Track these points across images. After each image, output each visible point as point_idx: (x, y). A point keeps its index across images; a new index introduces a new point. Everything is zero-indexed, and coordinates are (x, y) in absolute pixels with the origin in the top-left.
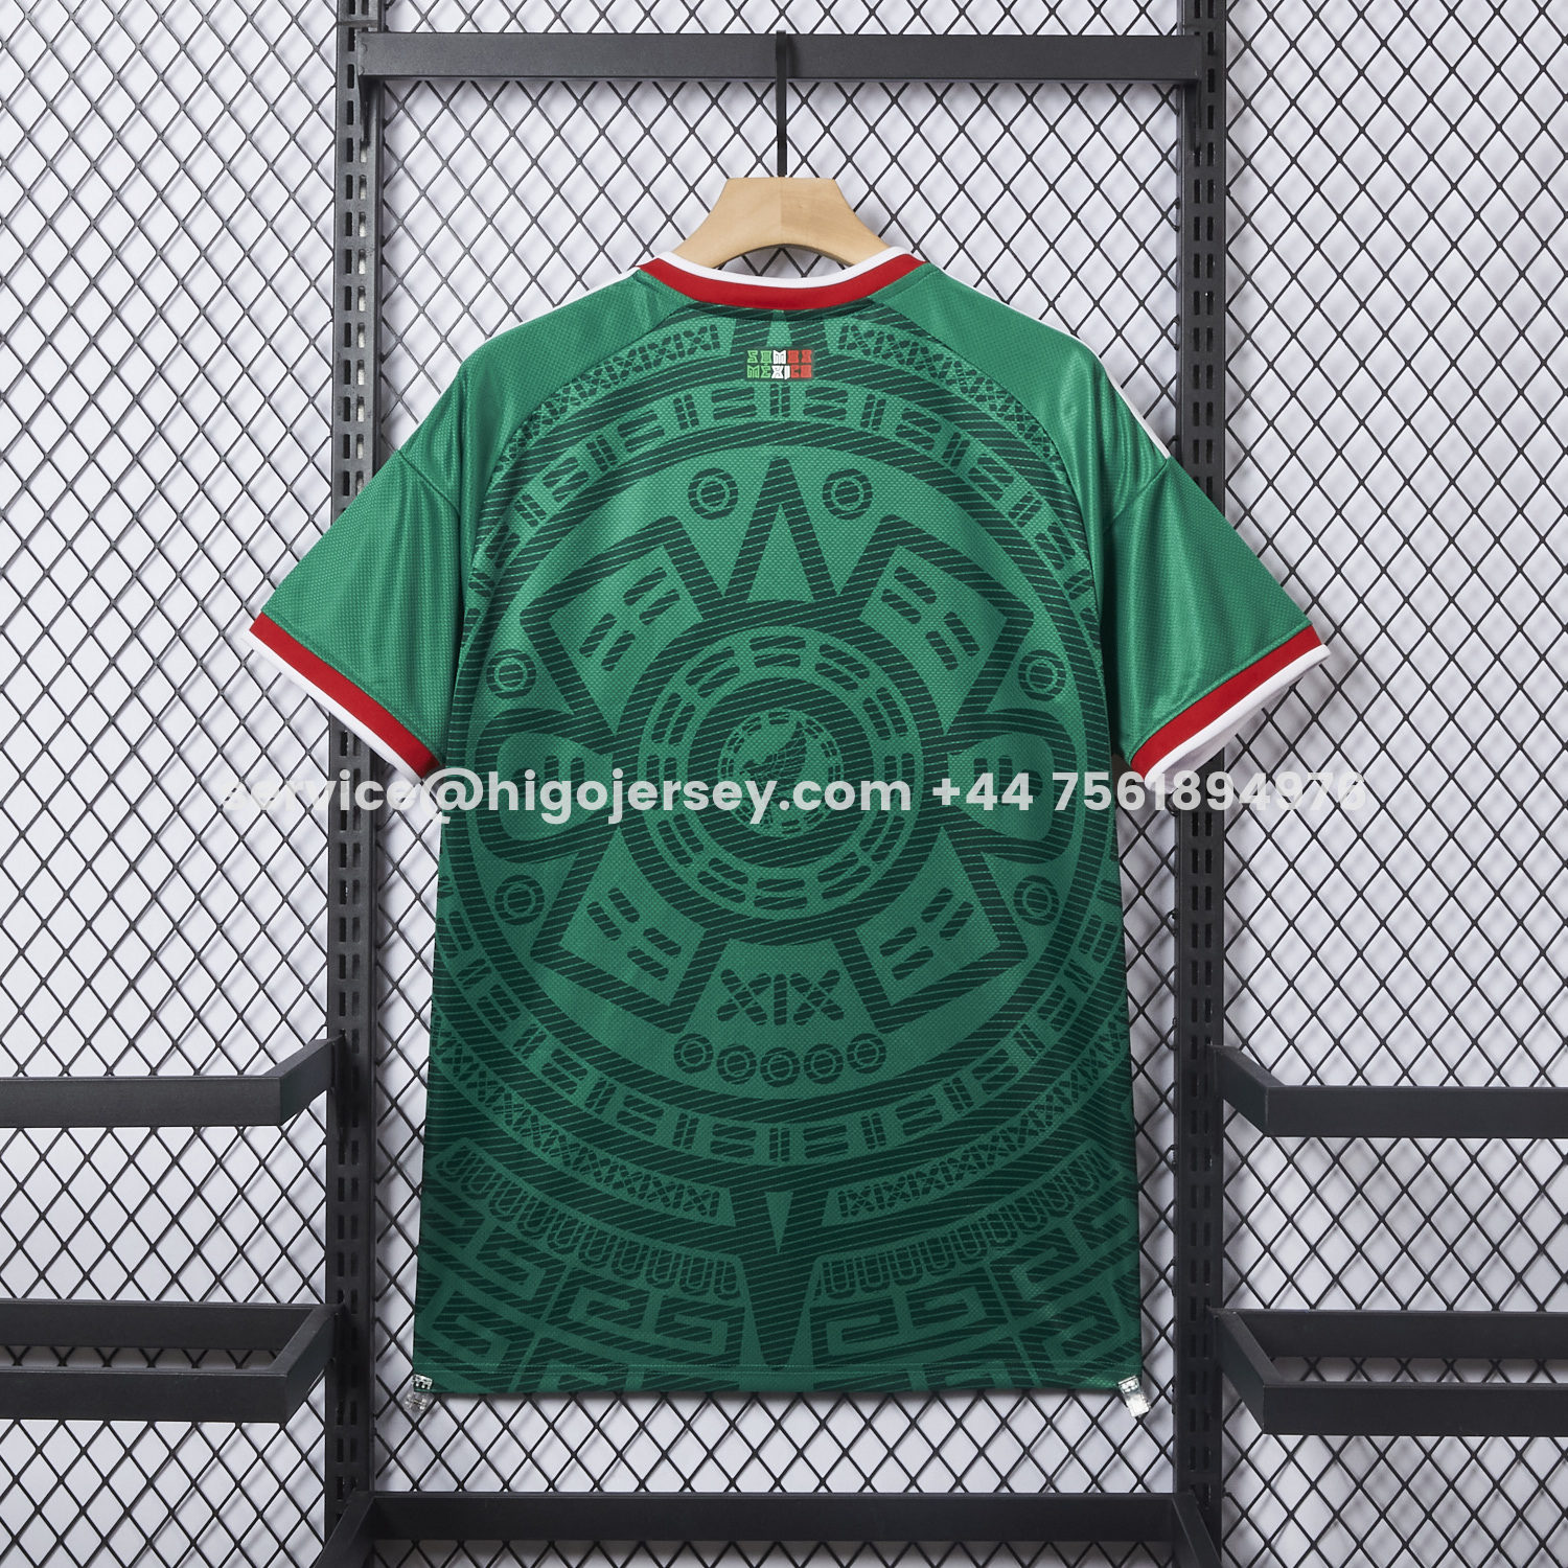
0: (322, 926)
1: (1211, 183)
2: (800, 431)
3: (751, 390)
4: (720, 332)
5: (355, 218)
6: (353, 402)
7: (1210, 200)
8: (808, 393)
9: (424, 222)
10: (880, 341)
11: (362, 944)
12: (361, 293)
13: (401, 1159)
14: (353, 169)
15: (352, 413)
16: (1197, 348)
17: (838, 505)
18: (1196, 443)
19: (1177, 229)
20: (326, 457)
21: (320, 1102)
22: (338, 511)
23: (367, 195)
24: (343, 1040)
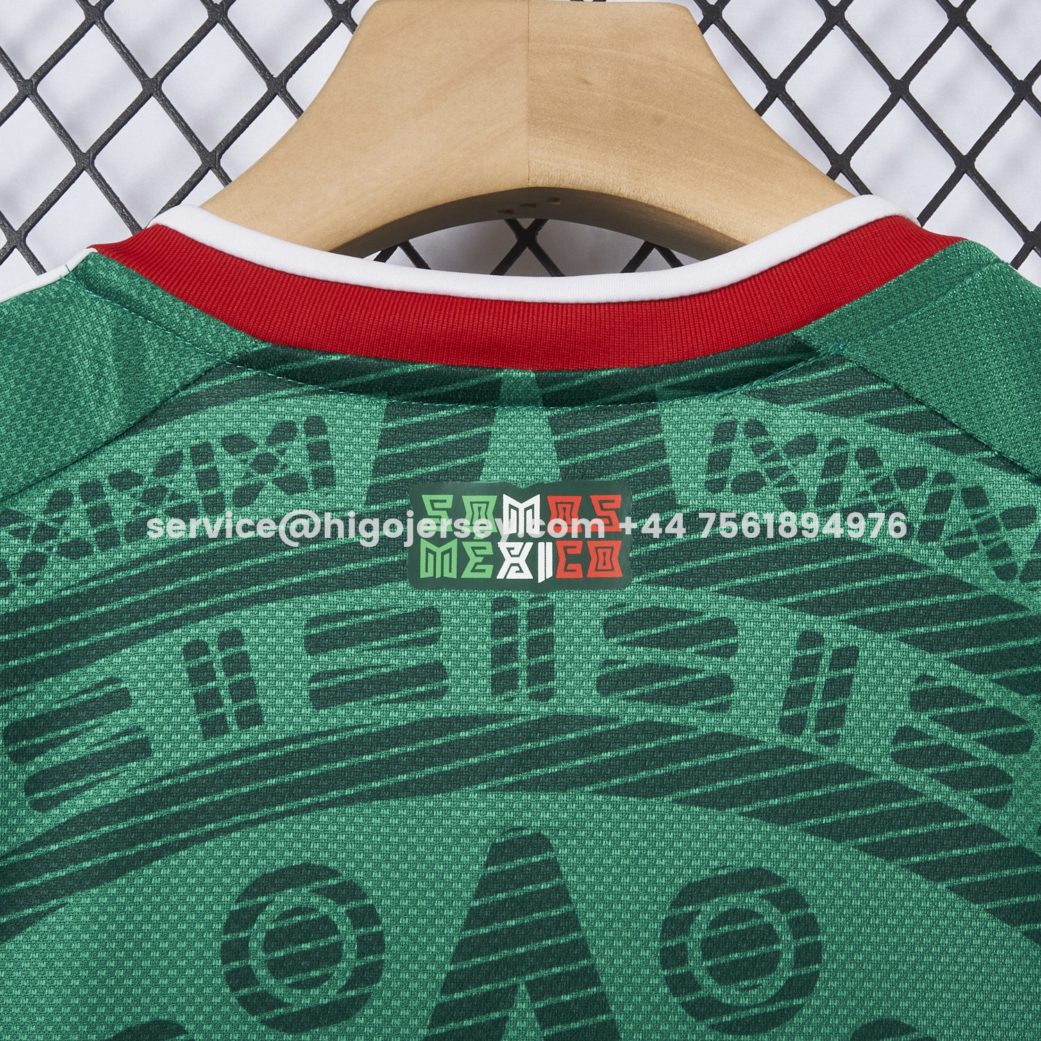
2: (587, 746)
3: (431, 617)
4: (334, 437)
8: (612, 627)
10: (835, 465)
17: (711, 988)
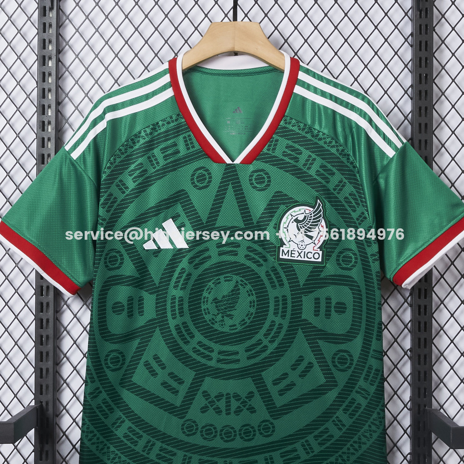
0: (32, 355)
1: (426, 26)
5: (47, 41)
6: (46, 123)
7: (426, 33)
9: (77, 43)
11: (50, 364)
12: (50, 74)
13: (67, 458)
14: (46, 20)
15: (46, 128)
16: (420, 99)
18: (420, 141)
19: (411, 46)
20: (34, 147)
21: (32, 433)
22: (39, 171)
23: (52, 31)
24: (42, 405)
